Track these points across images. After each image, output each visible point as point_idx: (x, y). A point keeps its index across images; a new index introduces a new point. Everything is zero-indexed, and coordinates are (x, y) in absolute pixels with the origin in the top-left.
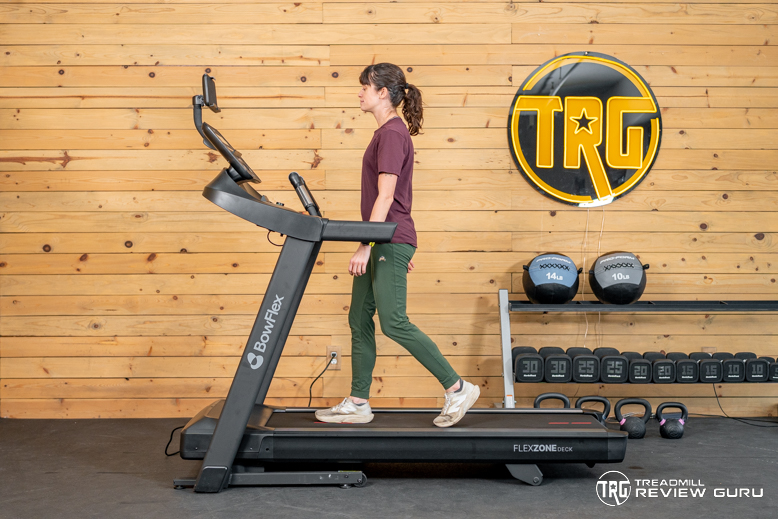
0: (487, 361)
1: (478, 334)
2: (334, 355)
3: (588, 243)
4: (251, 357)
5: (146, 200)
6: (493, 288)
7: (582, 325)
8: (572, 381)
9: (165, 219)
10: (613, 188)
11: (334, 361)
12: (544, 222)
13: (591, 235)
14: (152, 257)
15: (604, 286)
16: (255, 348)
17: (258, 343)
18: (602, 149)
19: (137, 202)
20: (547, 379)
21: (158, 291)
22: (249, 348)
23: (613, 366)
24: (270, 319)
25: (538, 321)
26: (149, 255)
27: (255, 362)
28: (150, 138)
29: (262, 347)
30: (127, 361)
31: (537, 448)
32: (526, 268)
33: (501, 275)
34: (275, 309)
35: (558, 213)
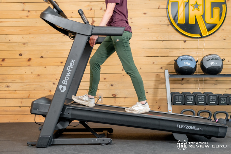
0: (160, 100)
1: (156, 88)
2: (100, 97)
3: (199, 53)
4: (61, 87)
5: (27, 38)
6: (162, 71)
7: (197, 85)
8: (196, 104)
9: (35, 45)
10: (208, 31)
11: (100, 100)
12: (181, 45)
13: (200, 49)
14: (30, 60)
15: (207, 67)
16: (63, 83)
17: (64, 81)
18: (204, 16)
19: (24, 39)
20: (185, 104)
21: (32, 73)
22: (60, 83)
23: (212, 98)
24: (69, 70)
25: (179, 83)
26: (28, 59)
27: (62, 89)
28: (29, 14)
29: (66, 82)
30: (20, 100)
31: (187, 127)
32: (176, 61)
33: (165, 65)
34: (71, 66)
35: (187, 41)
